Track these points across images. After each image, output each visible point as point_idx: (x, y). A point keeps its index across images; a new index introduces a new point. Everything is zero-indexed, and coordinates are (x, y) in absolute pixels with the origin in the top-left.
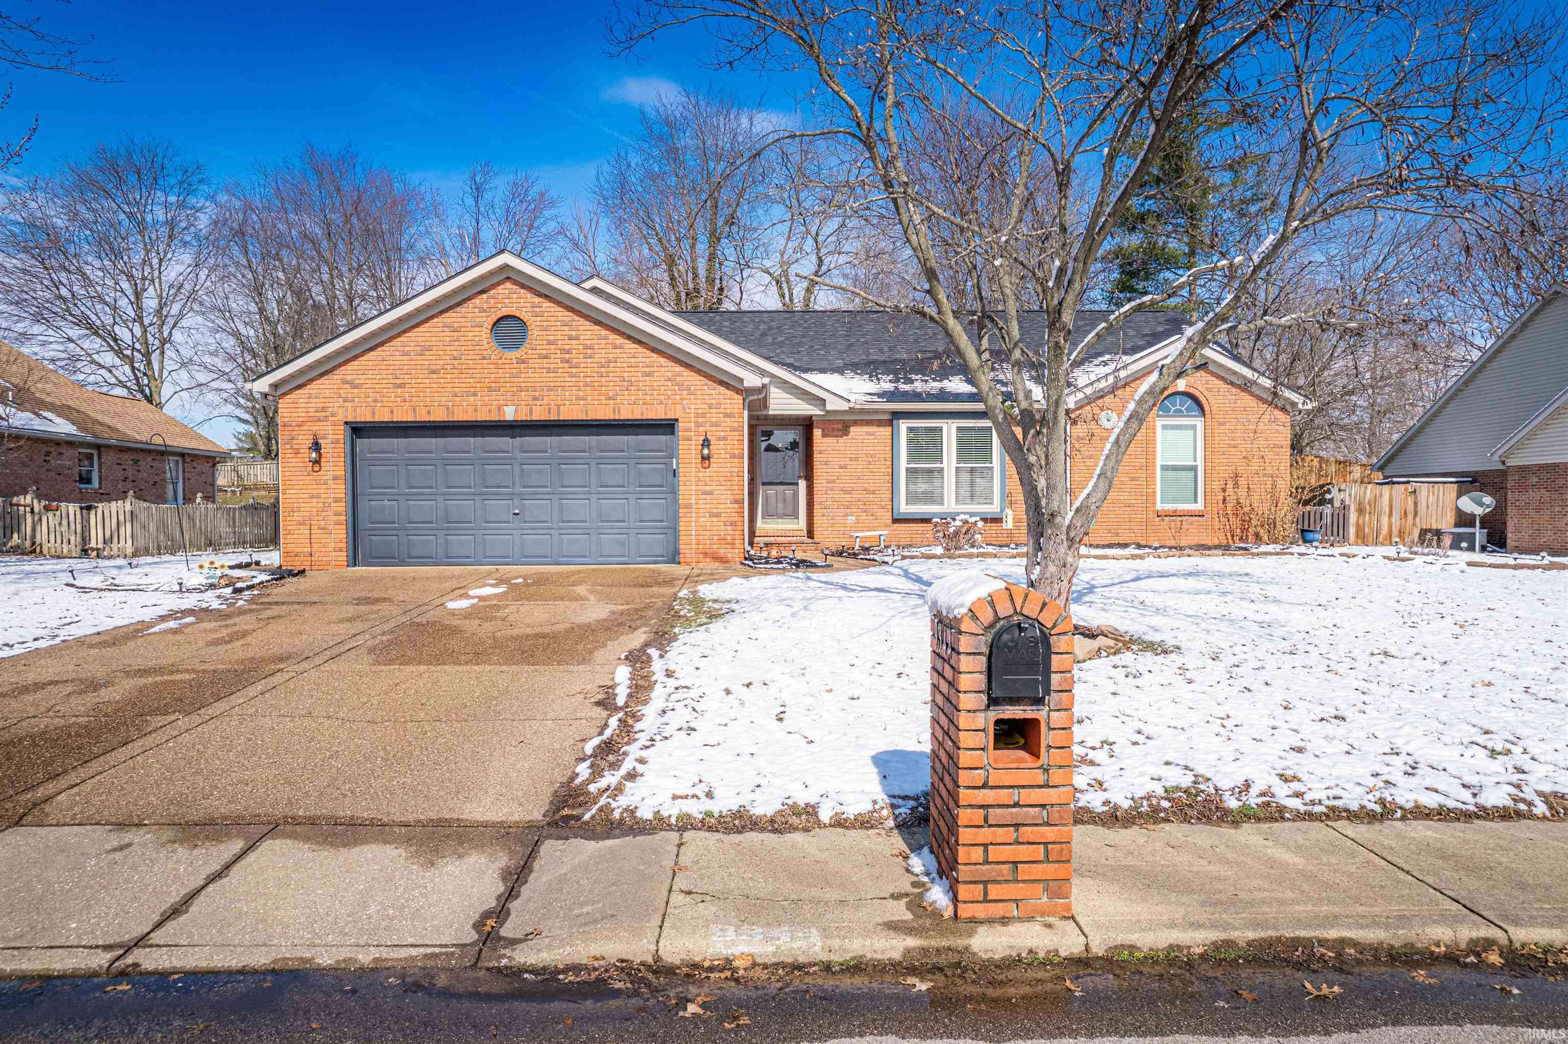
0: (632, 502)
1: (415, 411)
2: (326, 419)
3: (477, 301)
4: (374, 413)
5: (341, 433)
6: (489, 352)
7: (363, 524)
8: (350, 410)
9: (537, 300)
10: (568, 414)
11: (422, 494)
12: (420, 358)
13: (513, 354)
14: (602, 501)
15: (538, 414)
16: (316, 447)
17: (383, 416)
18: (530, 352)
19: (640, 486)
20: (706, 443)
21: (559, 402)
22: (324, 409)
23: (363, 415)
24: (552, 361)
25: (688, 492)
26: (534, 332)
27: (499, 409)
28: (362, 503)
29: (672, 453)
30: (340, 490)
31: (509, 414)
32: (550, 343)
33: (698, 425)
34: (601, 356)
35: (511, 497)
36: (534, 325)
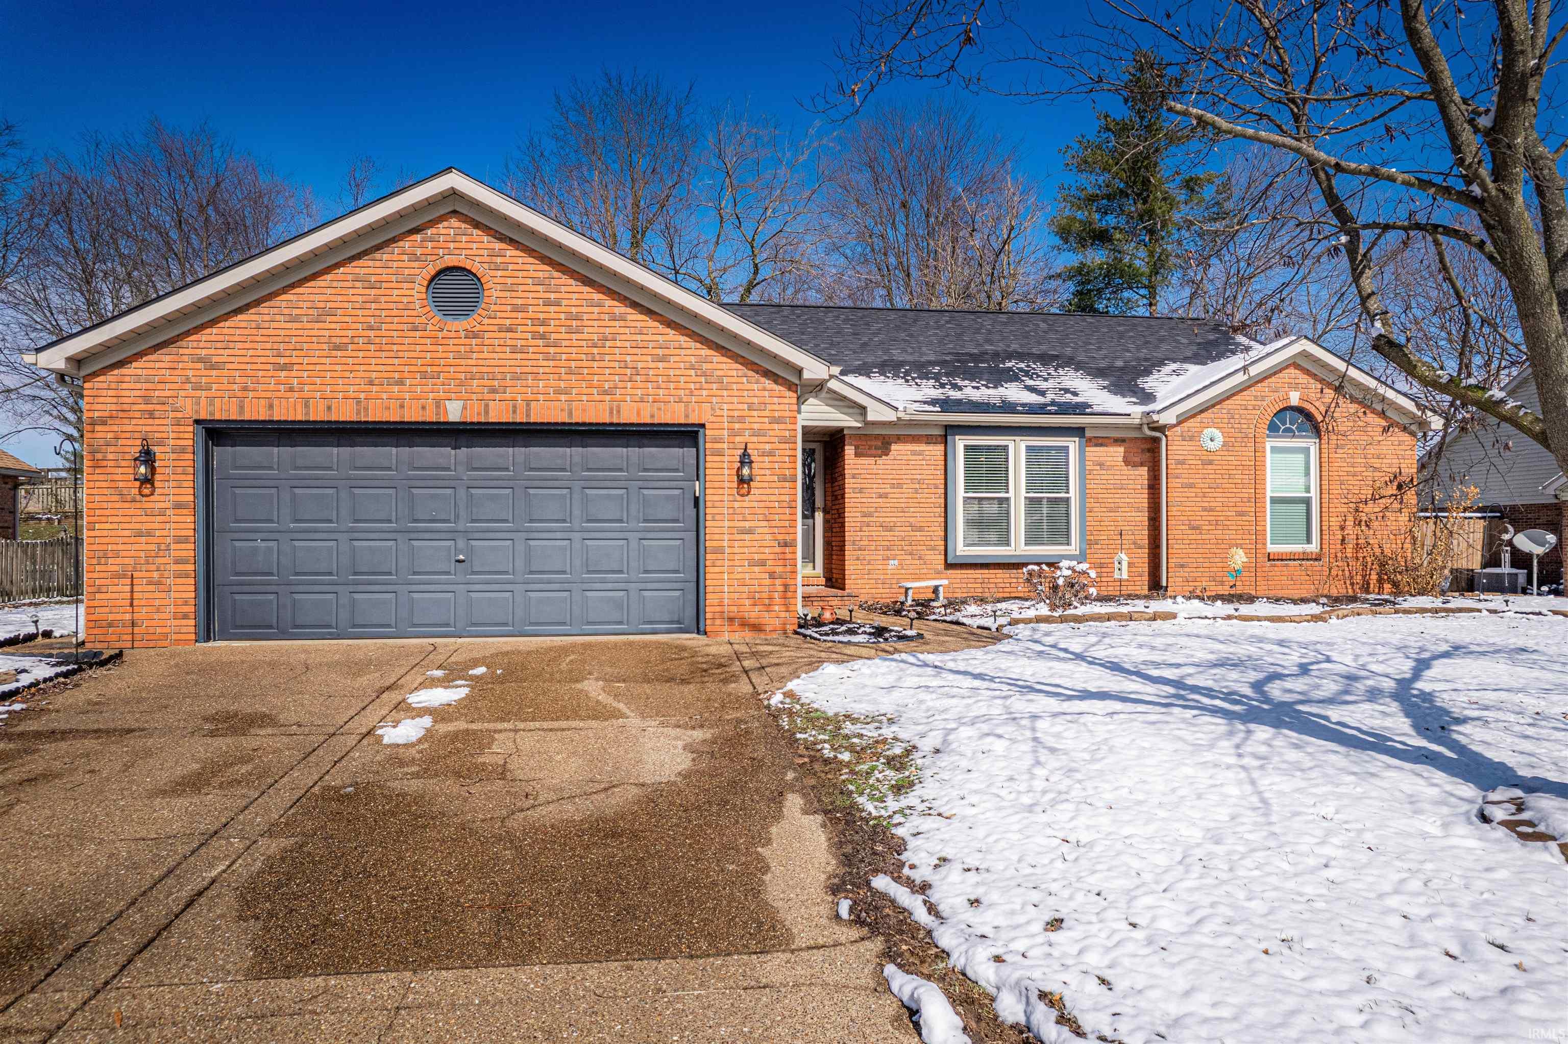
0: (634, 544)
1: (307, 406)
2: (164, 414)
3: (406, 244)
4: (242, 407)
5: (188, 436)
6: (423, 319)
7: (219, 578)
8: (203, 401)
9: (498, 245)
11: (316, 531)
12: (317, 325)
13: (461, 325)
14: (588, 542)
15: (498, 414)
16: (147, 457)
17: (256, 411)
18: (486, 321)
19: (646, 521)
20: (745, 459)
21: (530, 396)
22: (162, 400)
23: (225, 411)
24: (518, 335)
25: (717, 529)
26: (493, 293)
27: (438, 403)
28: (223, 547)
29: (695, 472)
30: (186, 523)
31: (454, 412)
32: (516, 309)
33: (733, 433)
34: (592, 332)
35: (452, 535)
36: (493, 282)
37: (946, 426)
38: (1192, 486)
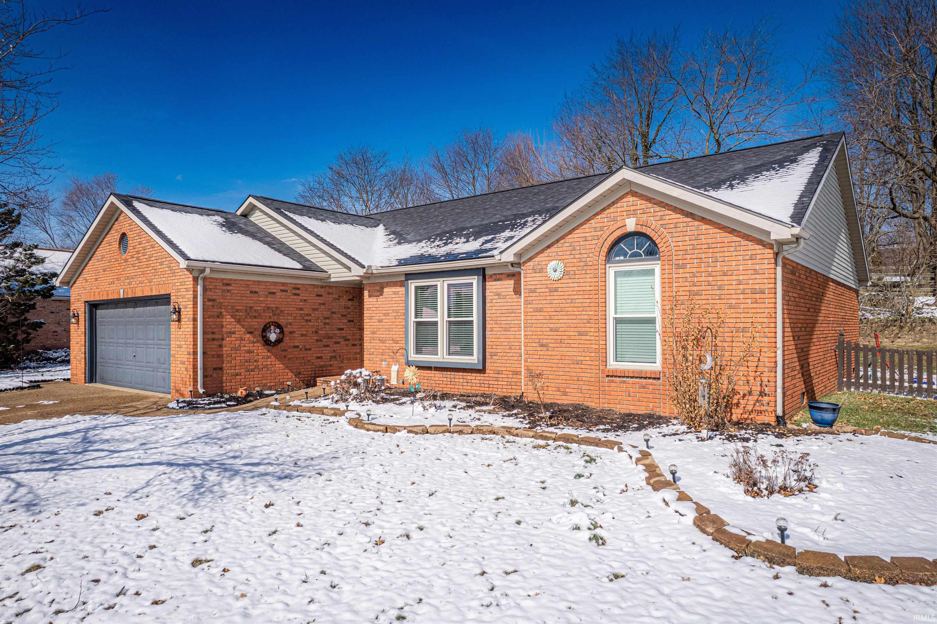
1: (99, 294)
2: (80, 300)
4: (90, 296)
21: (136, 286)
22: (79, 295)
25: (174, 345)
26: (130, 242)
27: (119, 291)
31: (122, 294)
32: (134, 248)
35: (133, 345)
37: (406, 274)
38: (540, 310)
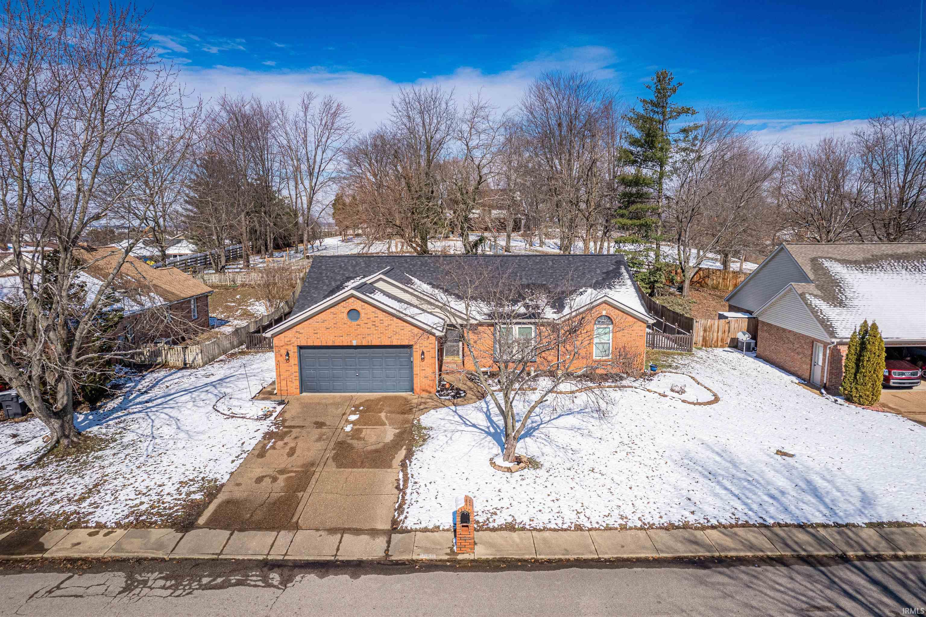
0: (397, 371)
1: (321, 342)
2: (290, 344)
3: (342, 304)
4: (307, 343)
5: (296, 349)
6: (347, 322)
7: (303, 379)
8: (298, 341)
9: (363, 304)
10: (374, 343)
11: (324, 368)
13: (356, 323)
14: (387, 371)
15: (364, 343)
16: (288, 354)
17: (310, 343)
18: (361, 322)
19: (400, 366)
20: (423, 353)
21: (371, 339)
22: (290, 341)
23: (304, 343)
24: (369, 325)
25: (416, 370)
26: (362, 315)
27: (351, 342)
28: (304, 373)
29: (411, 355)
30: (297, 368)
31: (354, 343)
32: (368, 319)
33: (420, 347)
34: (386, 324)
35: (355, 369)
36: (362, 312)
